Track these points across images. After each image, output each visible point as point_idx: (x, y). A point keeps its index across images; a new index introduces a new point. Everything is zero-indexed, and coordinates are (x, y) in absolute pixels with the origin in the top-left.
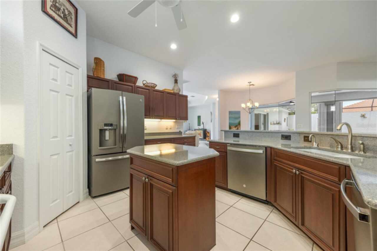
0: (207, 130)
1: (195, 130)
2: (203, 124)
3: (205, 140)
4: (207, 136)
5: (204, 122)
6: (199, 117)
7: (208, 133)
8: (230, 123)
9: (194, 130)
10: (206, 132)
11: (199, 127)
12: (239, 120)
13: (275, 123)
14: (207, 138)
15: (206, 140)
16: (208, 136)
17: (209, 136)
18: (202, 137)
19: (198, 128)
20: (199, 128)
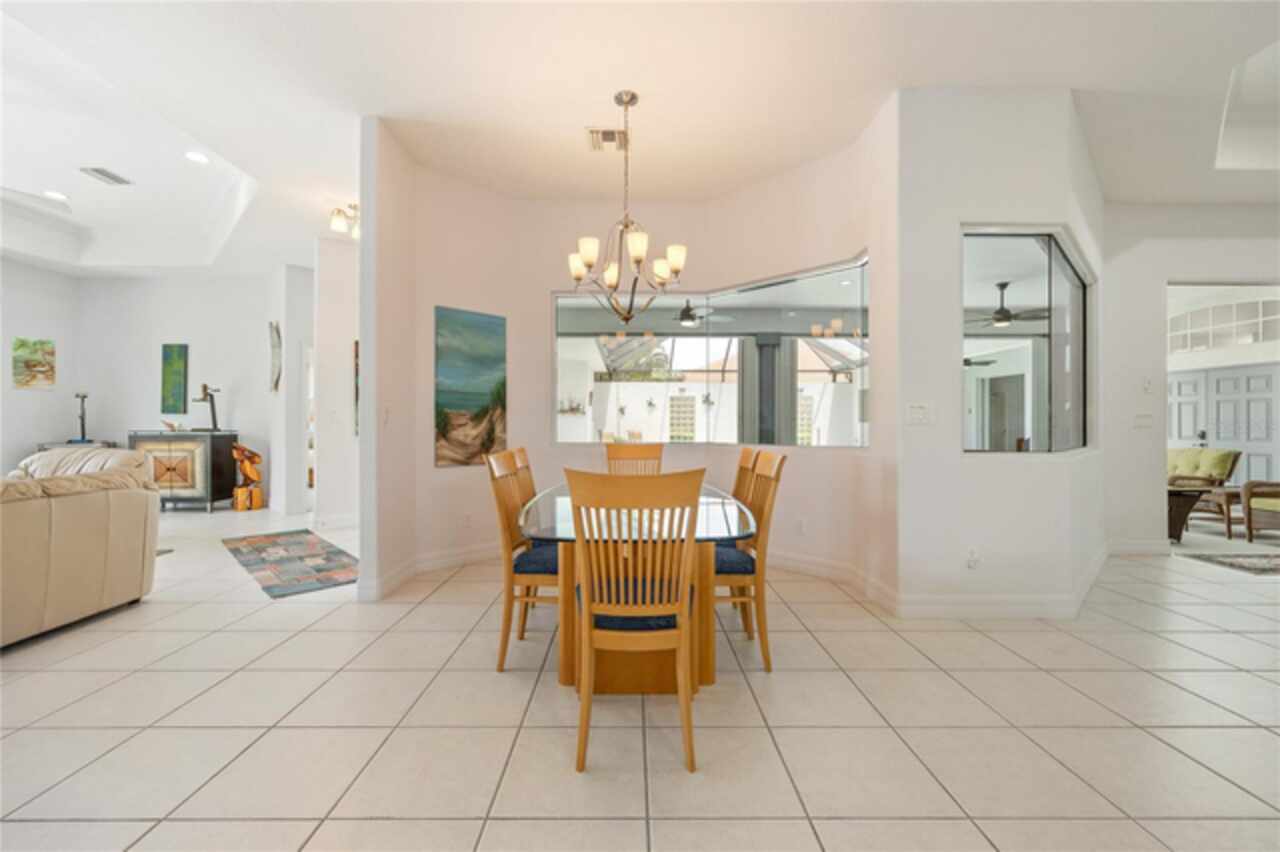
0: (242, 443)
1: (135, 441)
2: (208, 396)
3: (226, 503)
4: (240, 479)
5: (212, 386)
6: (175, 357)
7: (252, 457)
8: (438, 392)
9: (126, 441)
10: (235, 454)
11: (176, 420)
12: (496, 376)
13: (566, 406)
14: (241, 494)
15: (233, 507)
16: (248, 482)
17: (253, 475)
18: (200, 486)
19: (166, 431)
20: (171, 426)
